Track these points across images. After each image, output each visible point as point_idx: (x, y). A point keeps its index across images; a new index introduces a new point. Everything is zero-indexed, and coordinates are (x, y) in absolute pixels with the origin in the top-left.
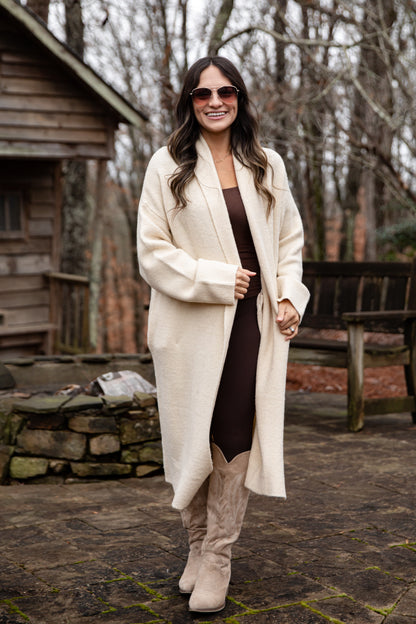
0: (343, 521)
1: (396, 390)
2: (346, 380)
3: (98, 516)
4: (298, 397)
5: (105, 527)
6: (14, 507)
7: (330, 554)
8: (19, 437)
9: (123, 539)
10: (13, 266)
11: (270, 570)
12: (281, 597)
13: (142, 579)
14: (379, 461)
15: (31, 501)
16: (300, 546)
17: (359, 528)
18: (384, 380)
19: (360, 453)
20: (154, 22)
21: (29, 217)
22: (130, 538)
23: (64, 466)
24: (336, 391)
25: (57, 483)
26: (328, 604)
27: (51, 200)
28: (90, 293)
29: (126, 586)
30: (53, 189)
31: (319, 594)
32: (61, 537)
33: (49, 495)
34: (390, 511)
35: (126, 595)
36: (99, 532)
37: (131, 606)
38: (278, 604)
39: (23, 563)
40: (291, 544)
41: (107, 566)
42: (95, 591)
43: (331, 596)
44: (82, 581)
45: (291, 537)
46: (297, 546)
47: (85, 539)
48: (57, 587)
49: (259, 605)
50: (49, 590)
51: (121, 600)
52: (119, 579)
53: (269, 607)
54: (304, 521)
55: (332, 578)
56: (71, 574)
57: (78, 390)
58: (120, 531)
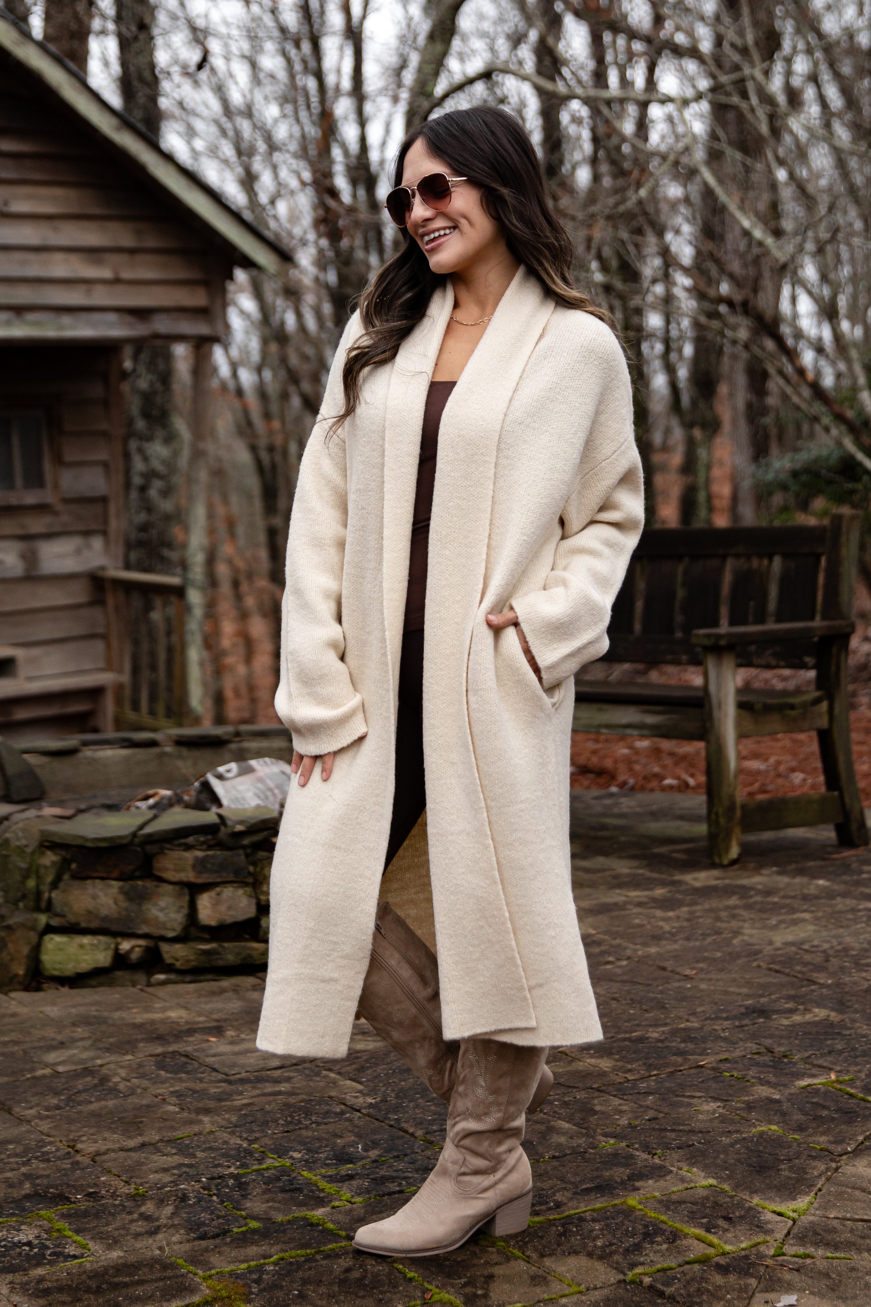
0: (704, 1039)
1: (803, 782)
2: (702, 765)
3: (218, 1046)
4: (608, 802)
5: (234, 1065)
6: (50, 1033)
7: (682, 1105)
8: (56, 896)
9: (269, 1088)
10: (31, 559)
11: (562, 1140)
12: (588, 1191)
13: (309, 1164)
14: (774, 921)
15: (84, 1021)
16: (621, 1091)
17: (738, 1053)
18: (779, 763)
19: (735, 907)
20: (297, 68)
21: (59, 461)
22: (283, 1087)
23: (147, 949)
24: (684, 787)
25: (134, 984)
26: (680, 1202)
27: (103, 426)
28: (187, 609)
29: (278, 1179)
30: (105, 403)
31: (662, 1183)
32: (145, 1089)
33: (119, 1007)
34: (797, 1018)
35: (280, 1196)
36: (220, 1076)
37: (290, 1217)
38: (582, 1205)
39: (74, 1140)
40: (603, 1088)
41: (239, 1142)
42: (218, 1190)
43: (686, 1185)
44: (192, 1172)
45: (603, 1074)
46: (615, 1093)
47: (194, 1091)
48: (142, 1184)
49: (543, 1207)
50: (127, 1191)
51: (270, 1207)
52: (264, 1166)
53: (564, 1211)
54: (627, 1043)
55: (686, 1150)
56: (169, 1159)
57: (169, 799)
58: (264, 1074)
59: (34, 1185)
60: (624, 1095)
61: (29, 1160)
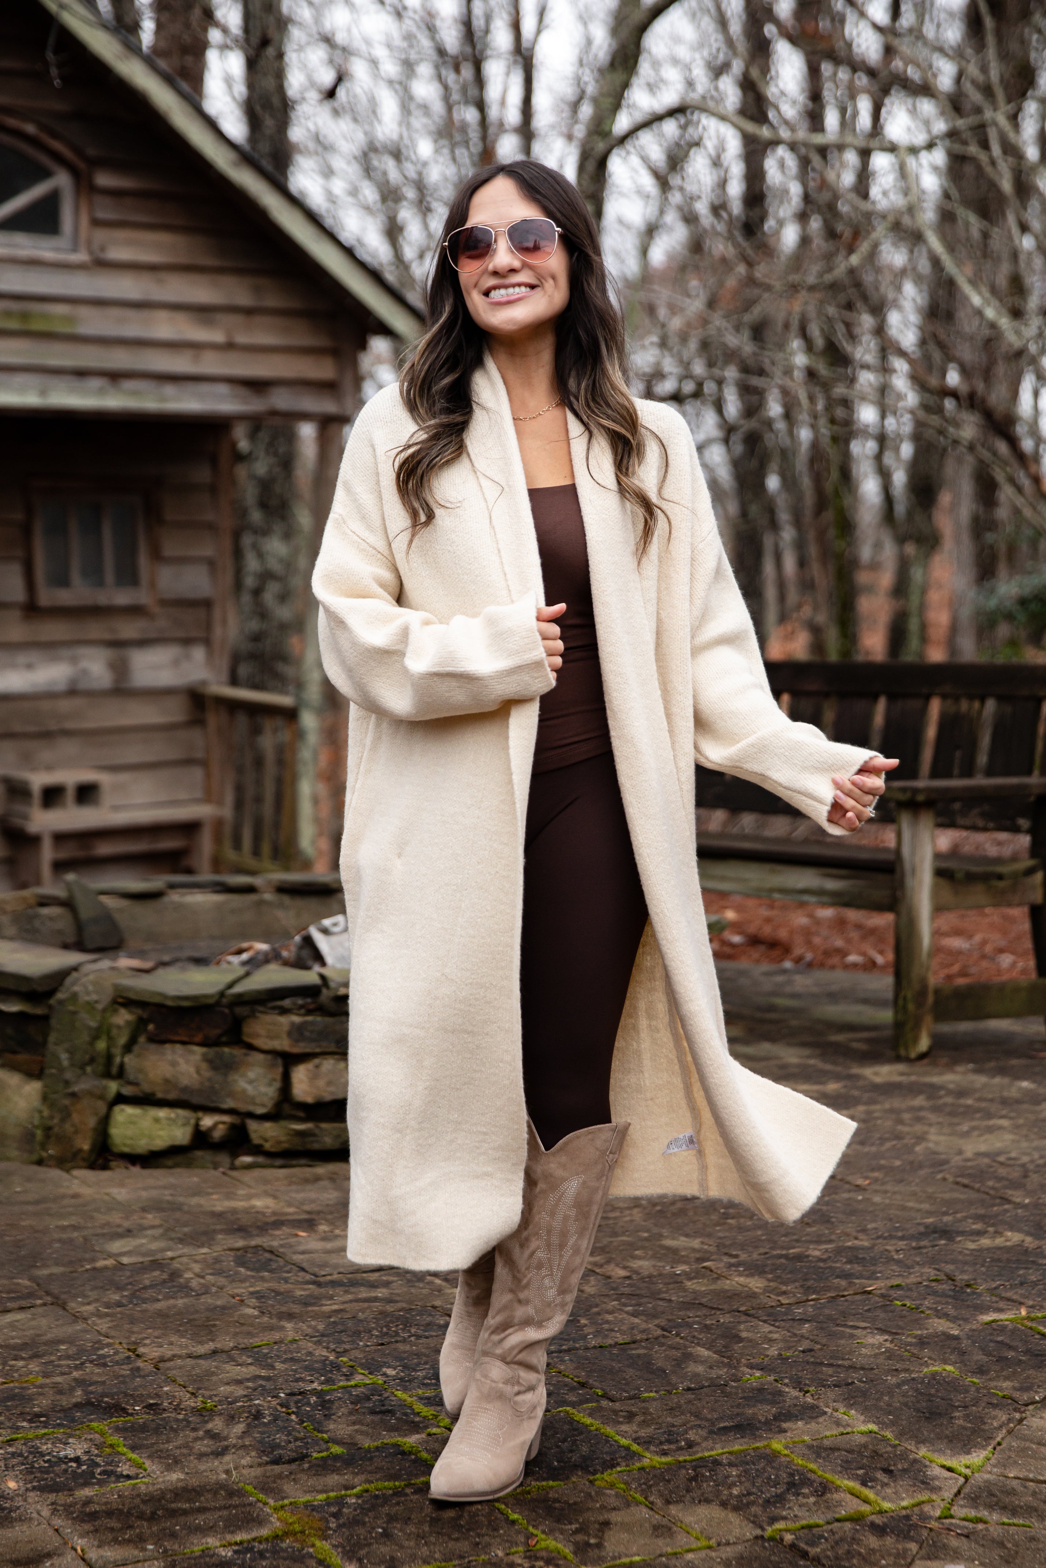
0: (874, 1261)
1: (1014, 964)
2: (891, 940)
3: (308, 1242)
4: (780, 979)
5: (325, 1265)
6: (116, 1218)
7: (842, 1336)
8: (129, 1060)
9: (364, 1293)
10: (120, 669)
11: (700, 1369)
12: (726, 1430)
13: (405, 1383)
14: (965, 1127)
15: (155, 1206)
16: (772, 1316)
17: (912, 1279)
18: (984, 942)
19: (921, 1108)
20: (456, 96)
21: (157, 555)
22: (381, 1293)
23: (233, 1127)
24: (870, 966)
25: (216, 1167)
26: (833, 1449)
27: (209, 516)
28: (300, 735)
29: (368, 1399)
30: (213, 490)
31: (813, 1426)
32: (221, 1288)
33: (197, 1192)
34: (985, 1242)
35: (369, 1418)
36: (308, 1277)
37: (378, 1443)
38: (718, 1446)
39: (135, 1343)
40: (752, 1312)
41: (325, 1353)
42: (298, 1408)
43: (842, 1430)
44: (269, 1385)
45: (753, 1295)
46: (765, 1318)
47: (278, 1293)
48: (210, 1397)
49: (673, 1447)
50: (193, 1404)
51: (357, 1431)
52: (352, 1383)
53: (697, 1452)
54: (783, 1261)
55: (844, 1389)
56: (244, 1369)
57: (266, 954)
58: (359, 1276)
59: (86, 1393)
60: (775, 1321)
61: (82, 1364)
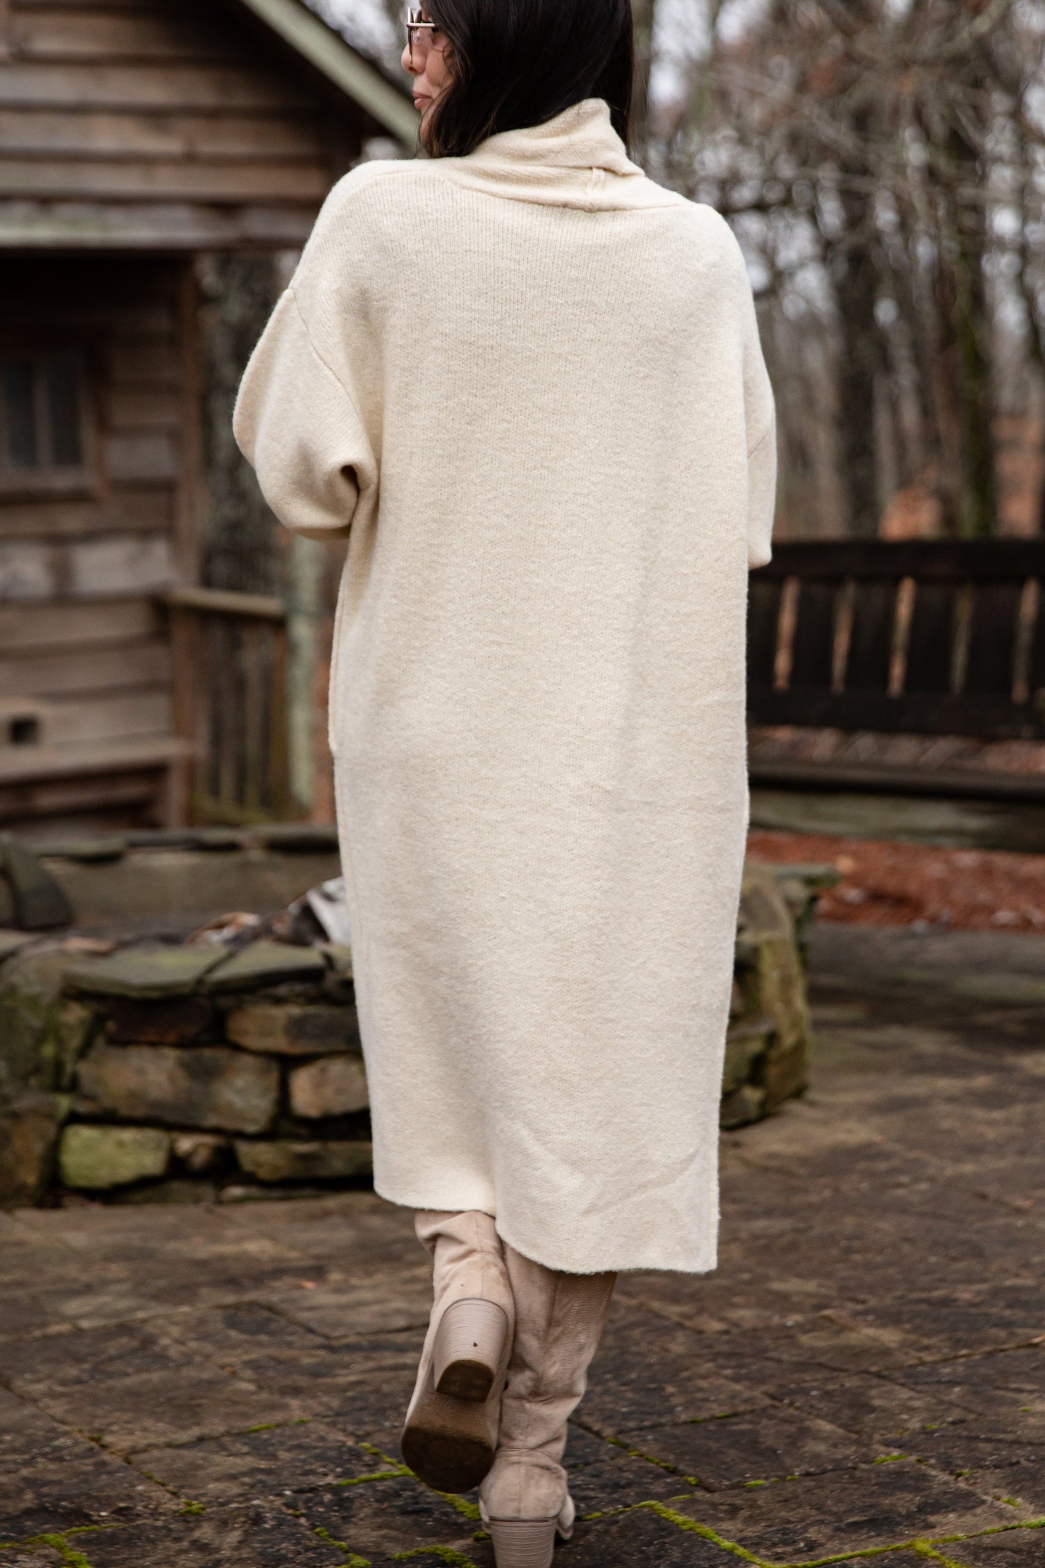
3: (316, 1295)
4: (910, 945)
5: (338, 1324)
6: (72, 1271)
8: (83, 1068)
10: (62, 572)
11: (821, 1448)
12: (856, 1526)
15: (121, 1254)
16: (912, 1378)
23: (217, 1150)
25: (197, 1201)
26: (996, 1549)
27: (169, 374)
28: (290, 649)
29: (397, 1494)
30: (173, 341)
31: (968, 1519)
32: (207, 1357)
33: (174, 1235)
35: (399, 1520)
36: (319, 1340)
37: (411, 1552)
38: (847, 1547)
39: (100, 1431)
40: (886, 1373)
41: (341, 1437)
42: (308, 1508)
43: (1005, 1523)
44: (271, 1480)
45: (885, 1352)
46: (903, 1381)
47: (279, 1362)
48: (196, 1498)
49: (789, 1549)
50: (174, 1507)
51: (384, 1537)
52: (377, 1475)
53: (819, 1556)
54: (923, 1307)
55: (1008, 1471)
56: (238, 1461)
57: (253, 928)
58: (382, 1337)
59: (39, 1496)
60: (916, 1384)
61: (33, 1458)
